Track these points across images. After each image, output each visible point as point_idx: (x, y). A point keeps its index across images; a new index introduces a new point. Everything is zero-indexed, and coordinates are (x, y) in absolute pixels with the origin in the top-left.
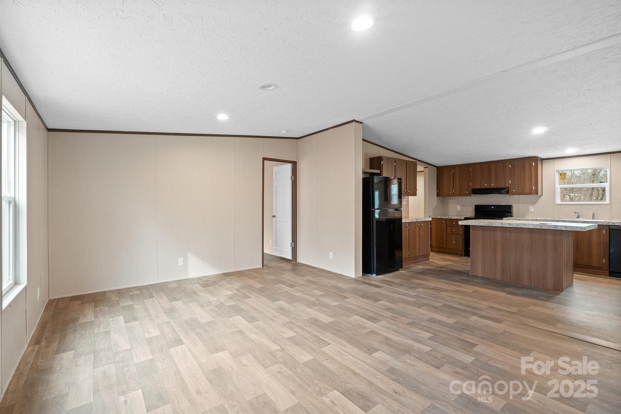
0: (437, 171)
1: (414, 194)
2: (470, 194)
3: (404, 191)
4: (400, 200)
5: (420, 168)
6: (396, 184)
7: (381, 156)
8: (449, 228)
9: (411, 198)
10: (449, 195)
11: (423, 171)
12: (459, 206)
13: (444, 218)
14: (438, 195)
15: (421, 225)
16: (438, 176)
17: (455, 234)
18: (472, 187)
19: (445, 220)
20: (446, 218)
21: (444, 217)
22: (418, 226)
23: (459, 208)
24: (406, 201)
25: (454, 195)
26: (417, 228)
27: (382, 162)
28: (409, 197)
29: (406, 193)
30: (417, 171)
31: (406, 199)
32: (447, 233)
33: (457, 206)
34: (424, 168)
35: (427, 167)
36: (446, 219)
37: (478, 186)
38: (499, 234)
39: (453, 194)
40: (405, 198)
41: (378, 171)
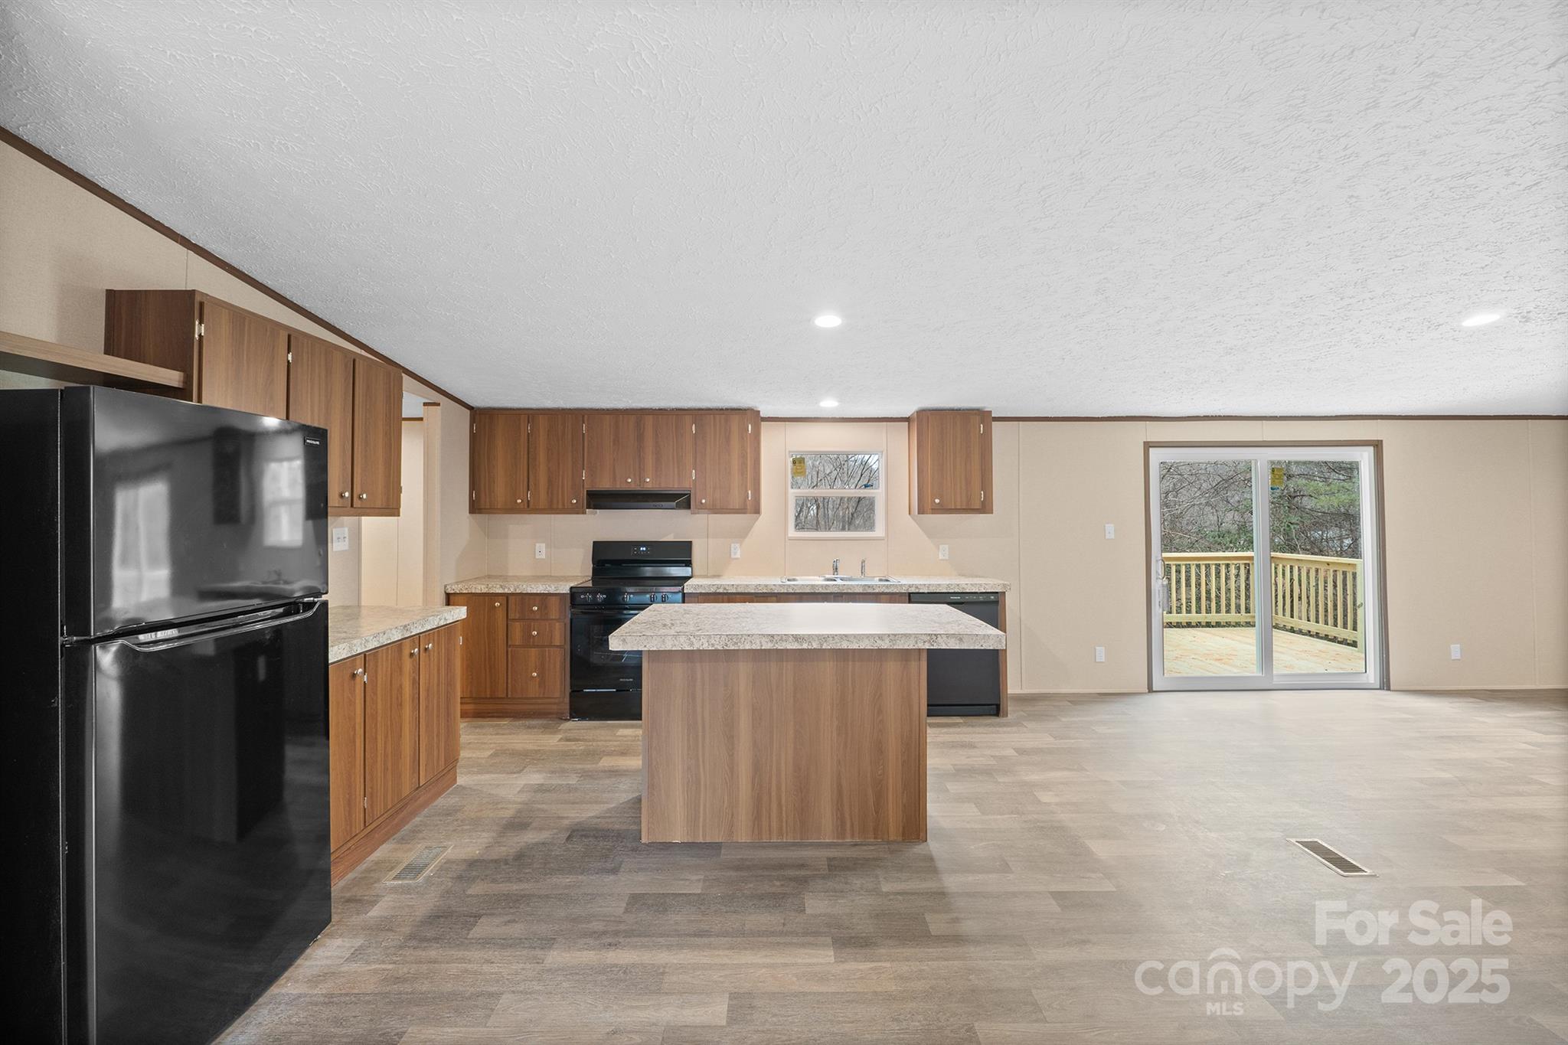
0: (473, 420)
1: (391, 508)
2: (583, 507)
3: (341, 496)
4: (315, 527)
5: (412, 403)
6: (290, 459)
7: (192, 293)
8: (517, 629)
9: (370, 524)
10: (512, 509)
11: (421, 419)
12: (543, 545)
13: (500, 591)
14: (475, 508)
15: (426, 649)
16: (474, 439)
17: (538, 646)
18: (588, 487)
19: (505, 598)
20: (506, 591)
21: (501, 586)
22: (412, 655)
23: (541, 550)
24: (347, 535)
25: (529, 508)
26: (408, 664)
27: (200, 329)
28: (364, 519)
29: (352, 506)
30: (403, 416)
31: (346, 529)
32: (509, 643)
33: (538, 545)
34: (425, 404)
35: (439, 405)
36: (507, 596)
37: (605, 484)
38: (744, 669)
39: (528, 506)
40: (342, 526)
41: (171, 377)
